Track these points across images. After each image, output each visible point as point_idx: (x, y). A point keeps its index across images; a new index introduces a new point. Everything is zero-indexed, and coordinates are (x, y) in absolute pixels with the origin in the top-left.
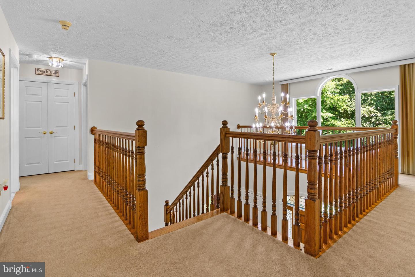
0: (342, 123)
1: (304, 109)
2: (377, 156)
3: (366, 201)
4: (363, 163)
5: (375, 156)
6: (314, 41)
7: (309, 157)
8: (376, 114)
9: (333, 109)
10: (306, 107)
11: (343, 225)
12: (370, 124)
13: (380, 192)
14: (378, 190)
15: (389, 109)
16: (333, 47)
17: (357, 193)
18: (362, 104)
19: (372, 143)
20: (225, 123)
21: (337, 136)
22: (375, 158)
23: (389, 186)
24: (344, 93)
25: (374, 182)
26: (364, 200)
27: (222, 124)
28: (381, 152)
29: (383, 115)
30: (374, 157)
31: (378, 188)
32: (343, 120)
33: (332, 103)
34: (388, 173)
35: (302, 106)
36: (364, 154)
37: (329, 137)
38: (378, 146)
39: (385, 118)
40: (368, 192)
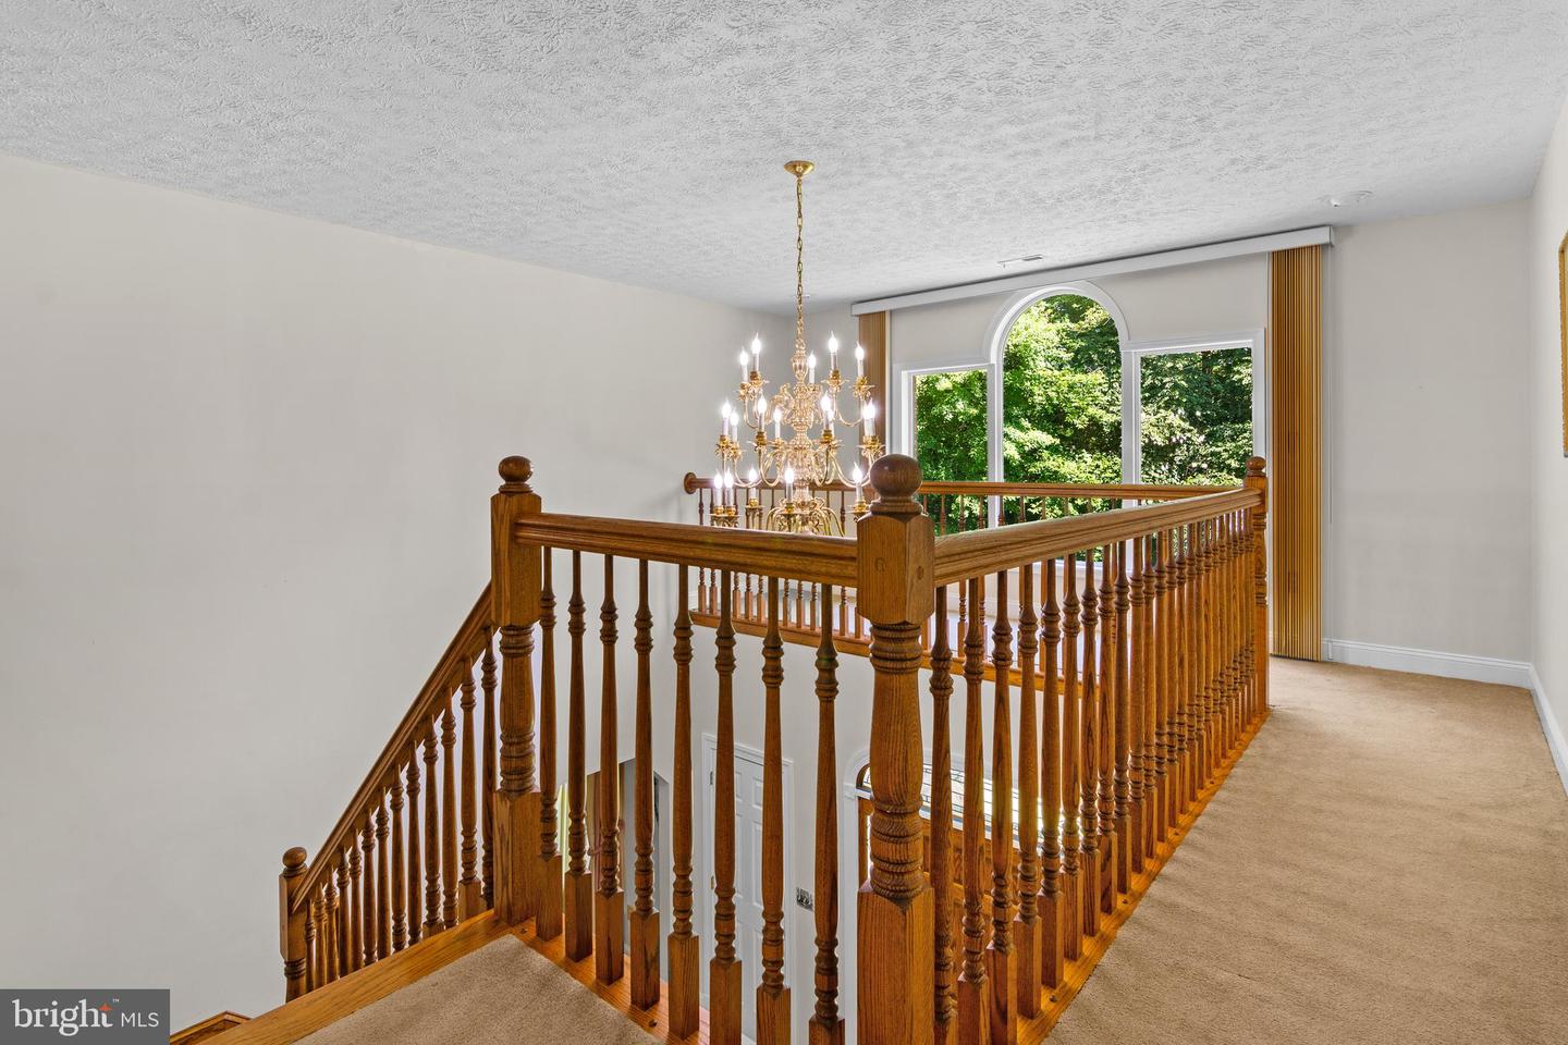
0: (1079, 468)
1: (956, 416)
2: (1198, 606)
3: (1159, 807)
4: (1147, 645)
5: (1190, 609)
6: (957, 111)
7: (881, 663)
8: (1189, 435)
9: (1053, 418)
10: (961, 406)
11: (1060, 950)
12: (1170, 471)
13: (1209, 752)
14: (1201, 746)
15: (1227, 420)
16: (1036, 152)
17: (1120, 784)
18: (1146, 401)
19: (1181, 555)
20: (515, 472)
21: (1029, 536)
22: (1190, 614)
23: (1237, 717)
24: (1090, 362)
25: (1185, 718)
26: (1150, 806)
27: (503, 473)
28: (1211, 588)
29: (1212, 438)
30: (1185, 609)
31: (1200, 738)
32: (1087, 456)
33: (1049, 399)
34: (1235, 669)
35: (948, 403)
36: (1148, 603)
37: (985, 545)
38: (1203, 564)
39: (1214, 449)
40: (1165, 768)
